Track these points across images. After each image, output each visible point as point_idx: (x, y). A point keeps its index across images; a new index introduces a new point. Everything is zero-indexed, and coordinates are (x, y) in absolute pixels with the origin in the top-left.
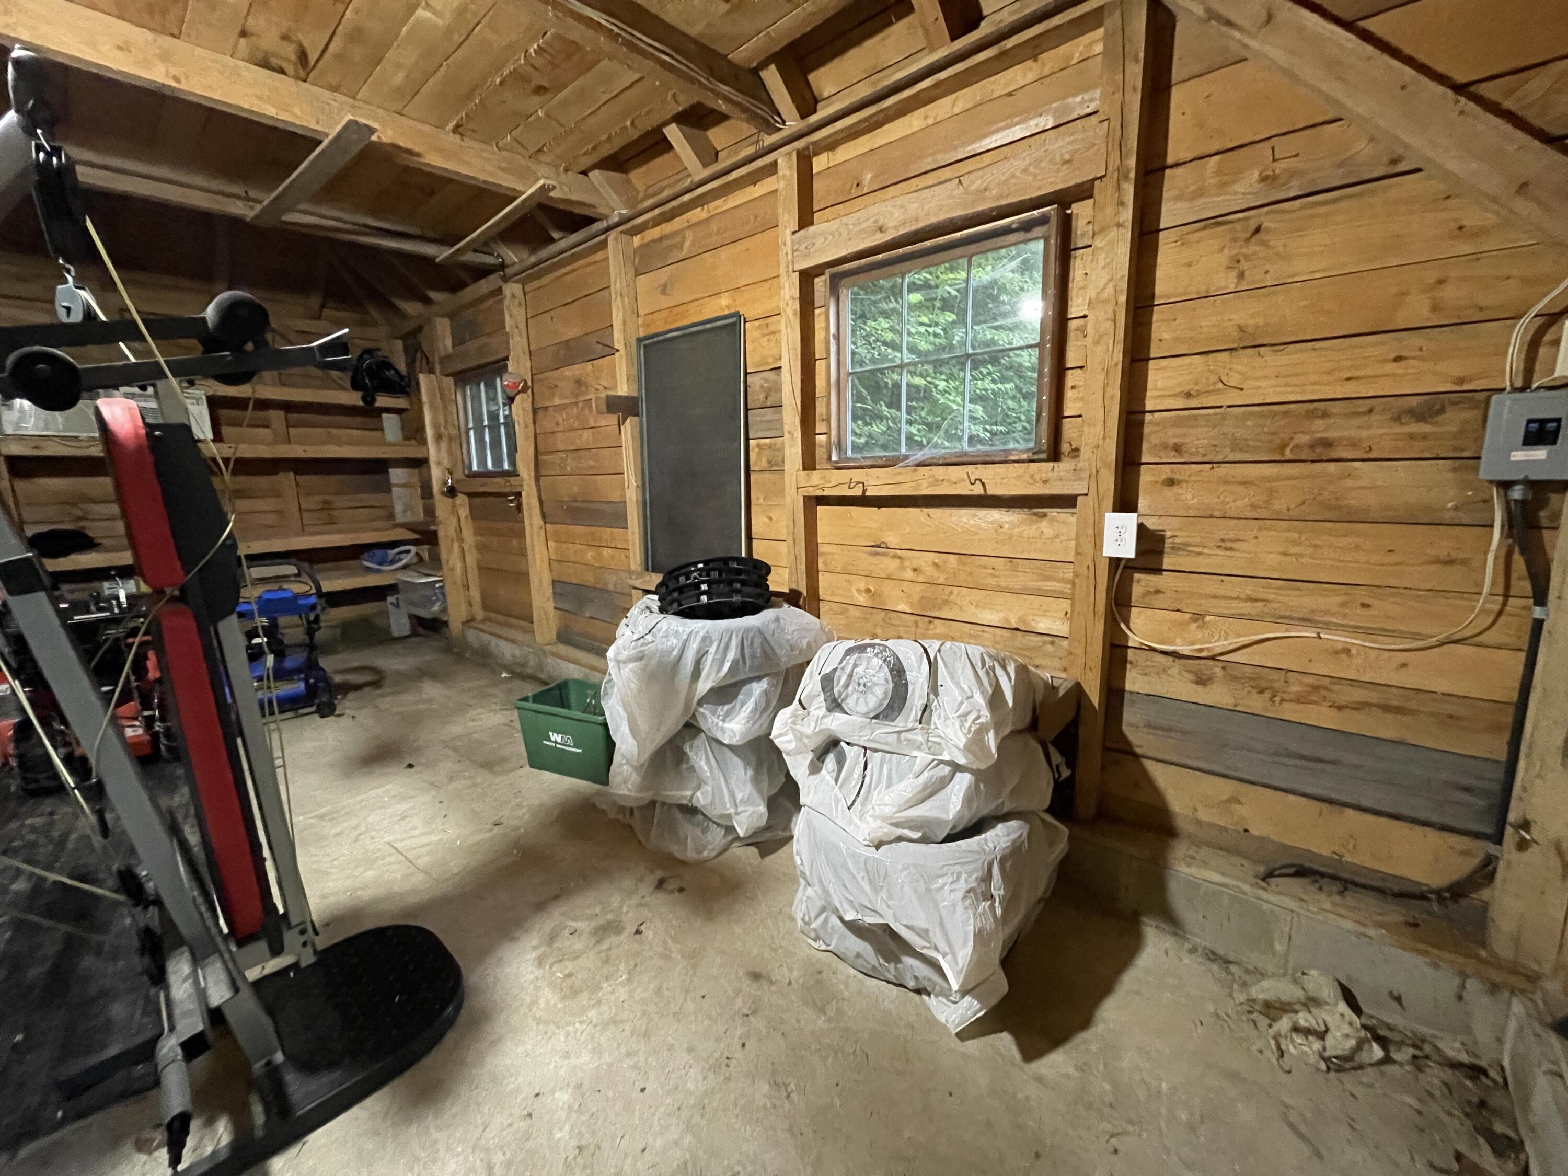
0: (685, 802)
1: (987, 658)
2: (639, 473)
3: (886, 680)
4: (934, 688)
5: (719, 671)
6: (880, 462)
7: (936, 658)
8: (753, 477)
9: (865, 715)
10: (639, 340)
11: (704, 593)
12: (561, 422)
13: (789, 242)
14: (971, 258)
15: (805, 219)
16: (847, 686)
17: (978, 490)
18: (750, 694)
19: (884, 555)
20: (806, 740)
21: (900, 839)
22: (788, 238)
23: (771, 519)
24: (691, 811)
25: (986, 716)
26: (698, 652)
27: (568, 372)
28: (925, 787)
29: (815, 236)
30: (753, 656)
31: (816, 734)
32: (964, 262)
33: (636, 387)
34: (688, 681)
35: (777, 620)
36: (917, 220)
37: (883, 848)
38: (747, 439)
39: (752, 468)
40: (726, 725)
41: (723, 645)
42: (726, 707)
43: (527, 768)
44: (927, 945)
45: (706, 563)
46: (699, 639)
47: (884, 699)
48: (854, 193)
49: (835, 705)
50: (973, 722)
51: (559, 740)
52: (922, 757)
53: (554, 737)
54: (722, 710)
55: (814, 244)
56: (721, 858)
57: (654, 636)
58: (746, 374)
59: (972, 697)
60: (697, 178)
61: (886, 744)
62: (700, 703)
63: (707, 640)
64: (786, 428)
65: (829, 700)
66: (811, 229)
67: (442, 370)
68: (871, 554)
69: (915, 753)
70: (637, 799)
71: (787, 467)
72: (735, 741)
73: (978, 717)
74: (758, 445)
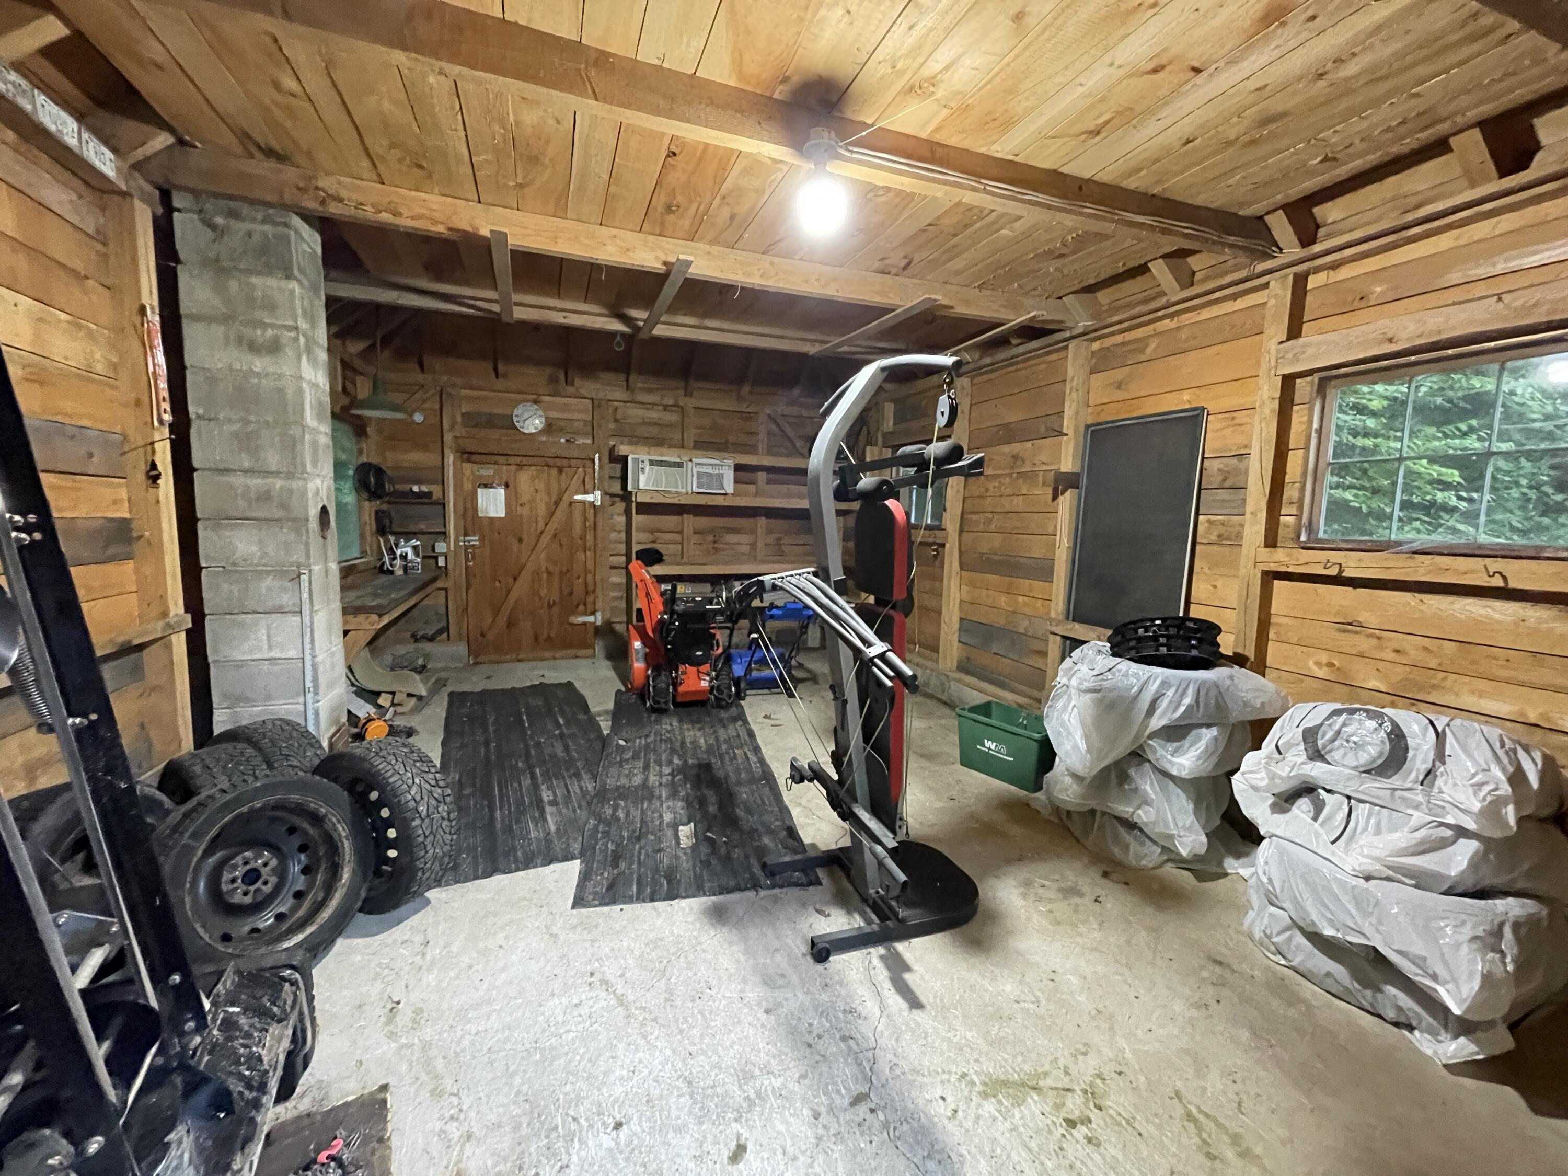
0: (1126, 816)
1: (1506, 740)
2: (1072, 536)
3: (1383, 742)
4: (1440, 755)
5: (1175, 711)
6: (1363, 546)
7: (1444, 731)
8: (1198, 548)
9: (1355, 768)
10: (1087, 427)
11: (1163, 645)
12: (991, 488)
13: (1273, 352)
14: (1503, 363)
15: (1294, 332)
16: (1333, 740)
17: (1498, 582)
18: (1199, 738)
19: (1356, 633)
20: (1278, 781)
21: (1389, 879)
22: (1273, 346)
23: (1215, 587)
24: (1131, 826)
25: (1506, 789)
26: (1157, 692)
27: (1006, 449)
28: (1422, 842)
29: (1306, 345)
30: (1207, 705)
31: (1290, 778)
32: (1496, 367)
33: (1079, 465)
34: (1143, 715)
35: (1231, 677)
36: (1439, 332)
37: (1373, 882)
38: (1197, 514)
39: (1199, 540)
40: (1174, 759)
41: (1180, 690)
42: (1175, 744)
43: (958, 766)
44: (1420, 972)
45: (1164, 620)
46: (1158, 682)
47: (1379, 757)
48: (1357, 304)
49: (1317, 755)
50: (1489, 793)
51: (993, 747)
52: (1418, 817)
53: (988, 744)
54: (1171, 746)
55: (1304, 353)
56: (1159, 871)
57: (1114, 675)
58: (1203, 458)
59: (1489, 770)
60: (1175, 299)
61: (1378, 797)
62: (1150, 737)
63: (1165, 684)
64: (1249, 508)
65: (1310, 751)
66: (1301, 340)
67: (884, 442)
68: (1339, 630)
69: (1410, 811)
70: (1078, 805)
71: (1245, 542)
72: (1184, 774)
73: (1496, 789)
74: (1209, 521)
